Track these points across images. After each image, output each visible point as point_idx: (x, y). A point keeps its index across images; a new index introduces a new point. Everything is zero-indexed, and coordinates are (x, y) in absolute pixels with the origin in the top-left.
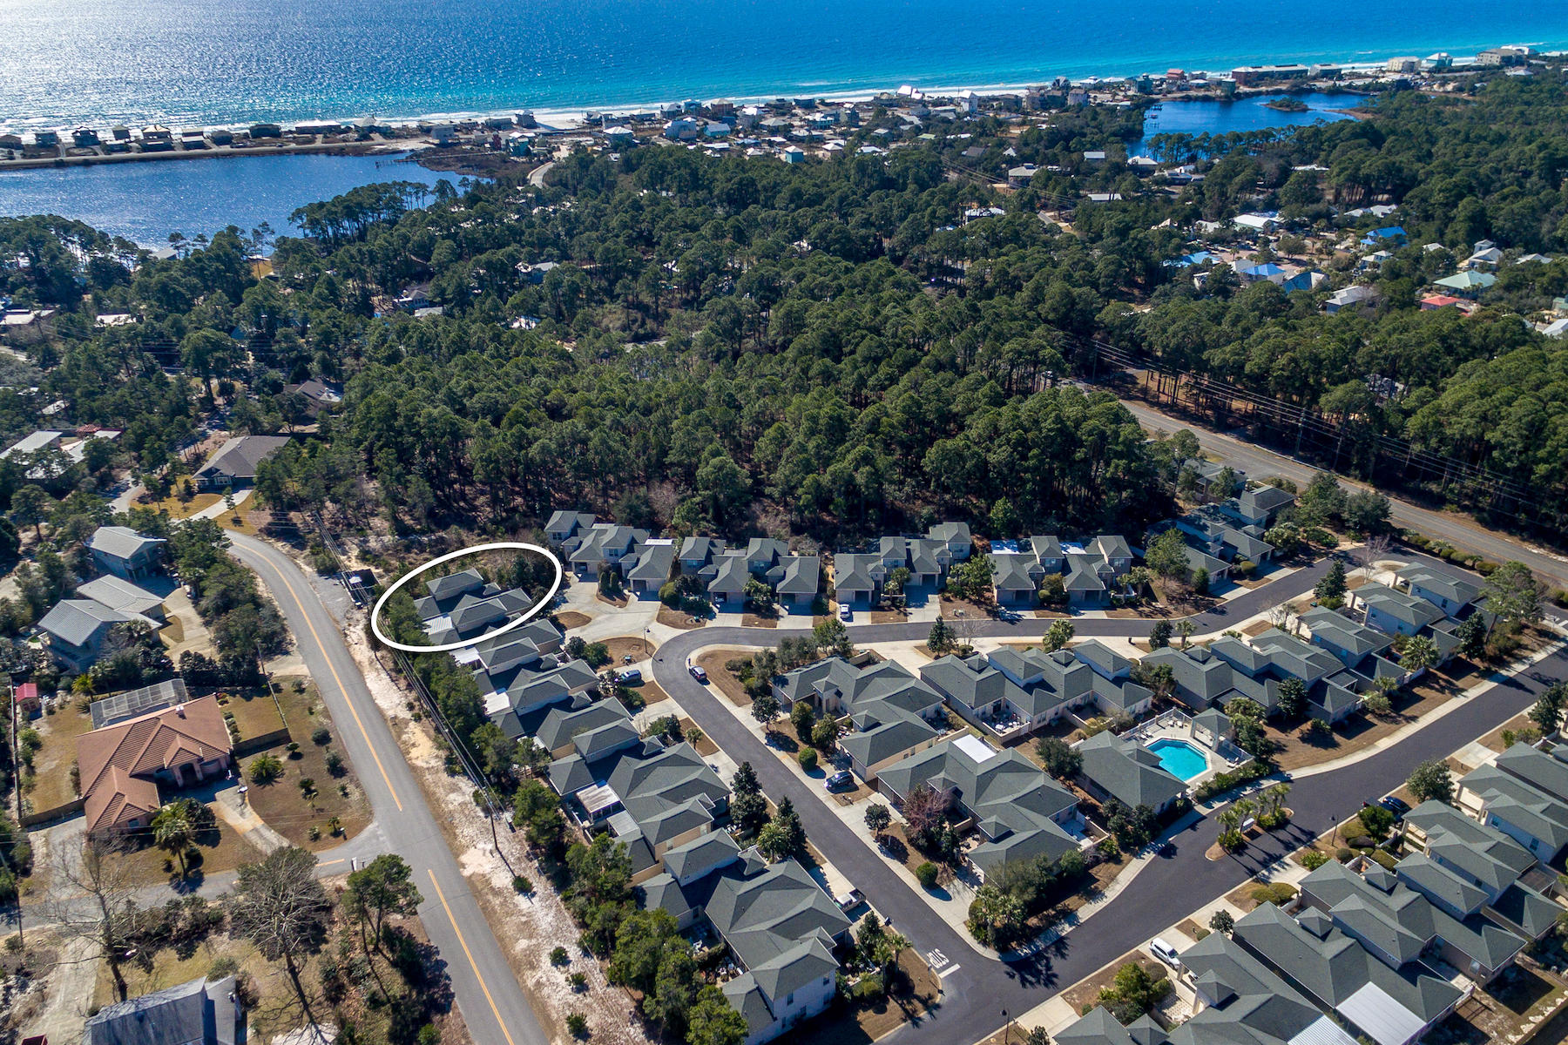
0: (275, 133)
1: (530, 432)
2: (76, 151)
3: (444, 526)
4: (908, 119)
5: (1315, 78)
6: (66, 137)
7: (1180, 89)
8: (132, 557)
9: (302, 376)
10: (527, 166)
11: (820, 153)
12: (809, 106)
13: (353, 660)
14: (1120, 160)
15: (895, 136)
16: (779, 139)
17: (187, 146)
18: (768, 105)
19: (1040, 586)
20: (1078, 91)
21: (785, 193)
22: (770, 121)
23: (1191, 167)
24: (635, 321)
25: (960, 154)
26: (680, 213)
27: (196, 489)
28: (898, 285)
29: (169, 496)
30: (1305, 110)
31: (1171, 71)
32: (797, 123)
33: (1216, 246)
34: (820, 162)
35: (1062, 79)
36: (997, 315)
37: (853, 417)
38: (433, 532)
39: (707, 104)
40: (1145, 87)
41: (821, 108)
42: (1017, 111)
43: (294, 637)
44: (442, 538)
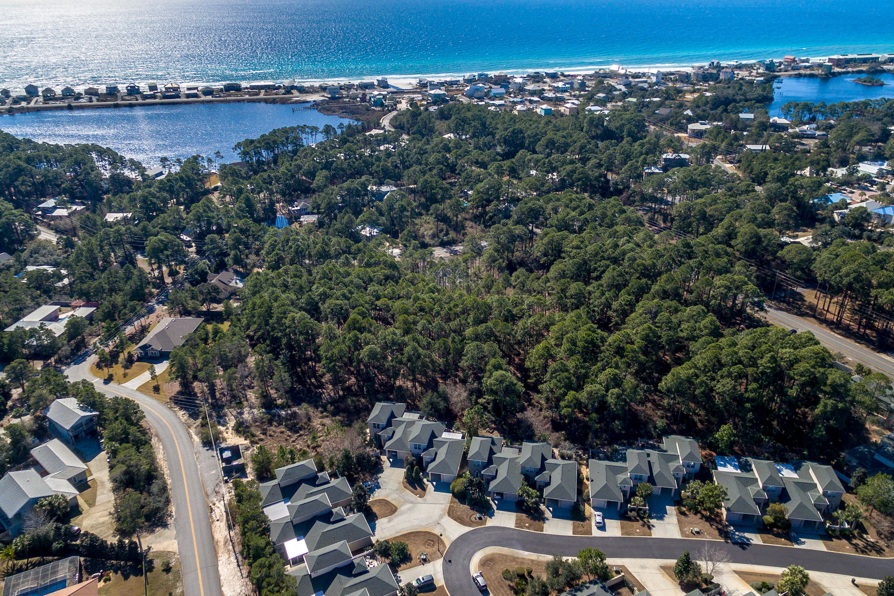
0: (238, 88)
1: (362, 336)
2: (127, 98)
3: (298, 402)
4: (618, 87)
5: (885, 63)
6: (122, 88)
7: (793, 69)
8: (72, 428)
9: (221, 267)
10: (381, 113)
11: (562, 109)
12: (554, 76)
13: (213, 537)
14: (764, 120)
15: (609, 99)
16: (536, 99)
17: (188, 96)
18: (528, 76)
19: (764, 512)
20: (728, 70)
21: (543, 141)
22: (531, 87)
23: (814, 126)
24: (442, 231)
25: (654, 113)
26: (475, 153)
27: (135, 358)
28: (628, 221)
29: (117, 363)
30: (882, 85)
31: (787, 57)
32: (547, 88)
33: (843, 187)
34: (562, 115)
35: (716, 62)
36: (706, 252)
37: (603, 340)
38: (289, 407)
39: (492, 74)
40: (770, 67)
41: (562, 78)
42: (687, 83)
43: (174, 509)
44: (295, 413)
